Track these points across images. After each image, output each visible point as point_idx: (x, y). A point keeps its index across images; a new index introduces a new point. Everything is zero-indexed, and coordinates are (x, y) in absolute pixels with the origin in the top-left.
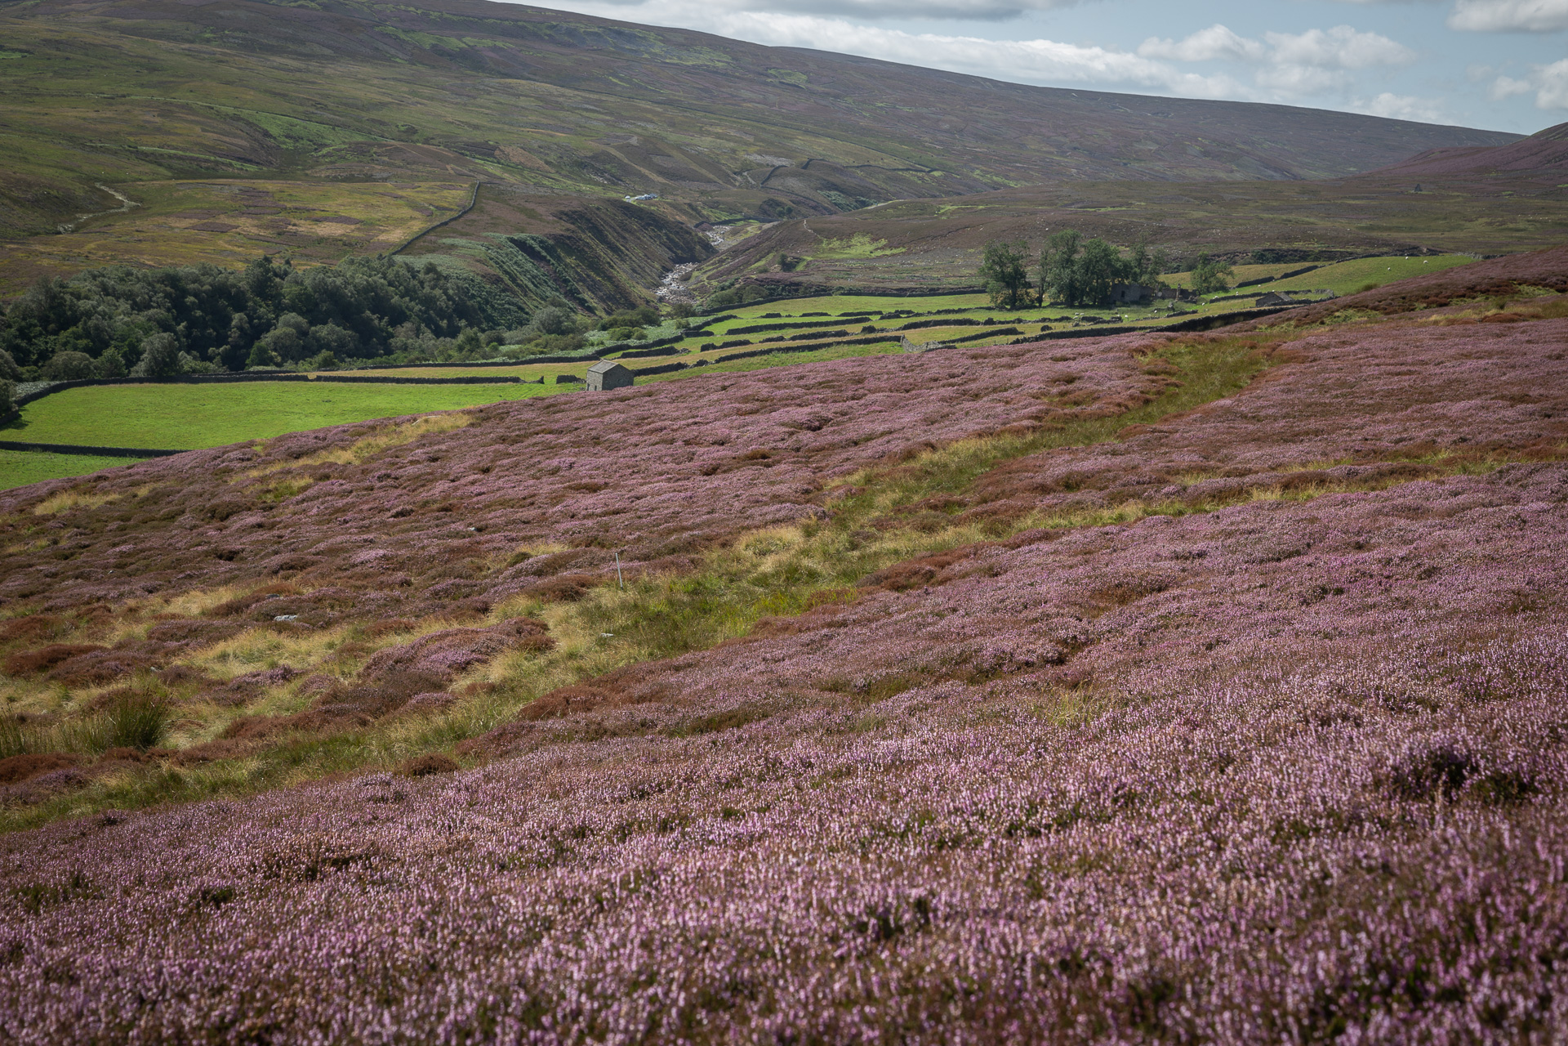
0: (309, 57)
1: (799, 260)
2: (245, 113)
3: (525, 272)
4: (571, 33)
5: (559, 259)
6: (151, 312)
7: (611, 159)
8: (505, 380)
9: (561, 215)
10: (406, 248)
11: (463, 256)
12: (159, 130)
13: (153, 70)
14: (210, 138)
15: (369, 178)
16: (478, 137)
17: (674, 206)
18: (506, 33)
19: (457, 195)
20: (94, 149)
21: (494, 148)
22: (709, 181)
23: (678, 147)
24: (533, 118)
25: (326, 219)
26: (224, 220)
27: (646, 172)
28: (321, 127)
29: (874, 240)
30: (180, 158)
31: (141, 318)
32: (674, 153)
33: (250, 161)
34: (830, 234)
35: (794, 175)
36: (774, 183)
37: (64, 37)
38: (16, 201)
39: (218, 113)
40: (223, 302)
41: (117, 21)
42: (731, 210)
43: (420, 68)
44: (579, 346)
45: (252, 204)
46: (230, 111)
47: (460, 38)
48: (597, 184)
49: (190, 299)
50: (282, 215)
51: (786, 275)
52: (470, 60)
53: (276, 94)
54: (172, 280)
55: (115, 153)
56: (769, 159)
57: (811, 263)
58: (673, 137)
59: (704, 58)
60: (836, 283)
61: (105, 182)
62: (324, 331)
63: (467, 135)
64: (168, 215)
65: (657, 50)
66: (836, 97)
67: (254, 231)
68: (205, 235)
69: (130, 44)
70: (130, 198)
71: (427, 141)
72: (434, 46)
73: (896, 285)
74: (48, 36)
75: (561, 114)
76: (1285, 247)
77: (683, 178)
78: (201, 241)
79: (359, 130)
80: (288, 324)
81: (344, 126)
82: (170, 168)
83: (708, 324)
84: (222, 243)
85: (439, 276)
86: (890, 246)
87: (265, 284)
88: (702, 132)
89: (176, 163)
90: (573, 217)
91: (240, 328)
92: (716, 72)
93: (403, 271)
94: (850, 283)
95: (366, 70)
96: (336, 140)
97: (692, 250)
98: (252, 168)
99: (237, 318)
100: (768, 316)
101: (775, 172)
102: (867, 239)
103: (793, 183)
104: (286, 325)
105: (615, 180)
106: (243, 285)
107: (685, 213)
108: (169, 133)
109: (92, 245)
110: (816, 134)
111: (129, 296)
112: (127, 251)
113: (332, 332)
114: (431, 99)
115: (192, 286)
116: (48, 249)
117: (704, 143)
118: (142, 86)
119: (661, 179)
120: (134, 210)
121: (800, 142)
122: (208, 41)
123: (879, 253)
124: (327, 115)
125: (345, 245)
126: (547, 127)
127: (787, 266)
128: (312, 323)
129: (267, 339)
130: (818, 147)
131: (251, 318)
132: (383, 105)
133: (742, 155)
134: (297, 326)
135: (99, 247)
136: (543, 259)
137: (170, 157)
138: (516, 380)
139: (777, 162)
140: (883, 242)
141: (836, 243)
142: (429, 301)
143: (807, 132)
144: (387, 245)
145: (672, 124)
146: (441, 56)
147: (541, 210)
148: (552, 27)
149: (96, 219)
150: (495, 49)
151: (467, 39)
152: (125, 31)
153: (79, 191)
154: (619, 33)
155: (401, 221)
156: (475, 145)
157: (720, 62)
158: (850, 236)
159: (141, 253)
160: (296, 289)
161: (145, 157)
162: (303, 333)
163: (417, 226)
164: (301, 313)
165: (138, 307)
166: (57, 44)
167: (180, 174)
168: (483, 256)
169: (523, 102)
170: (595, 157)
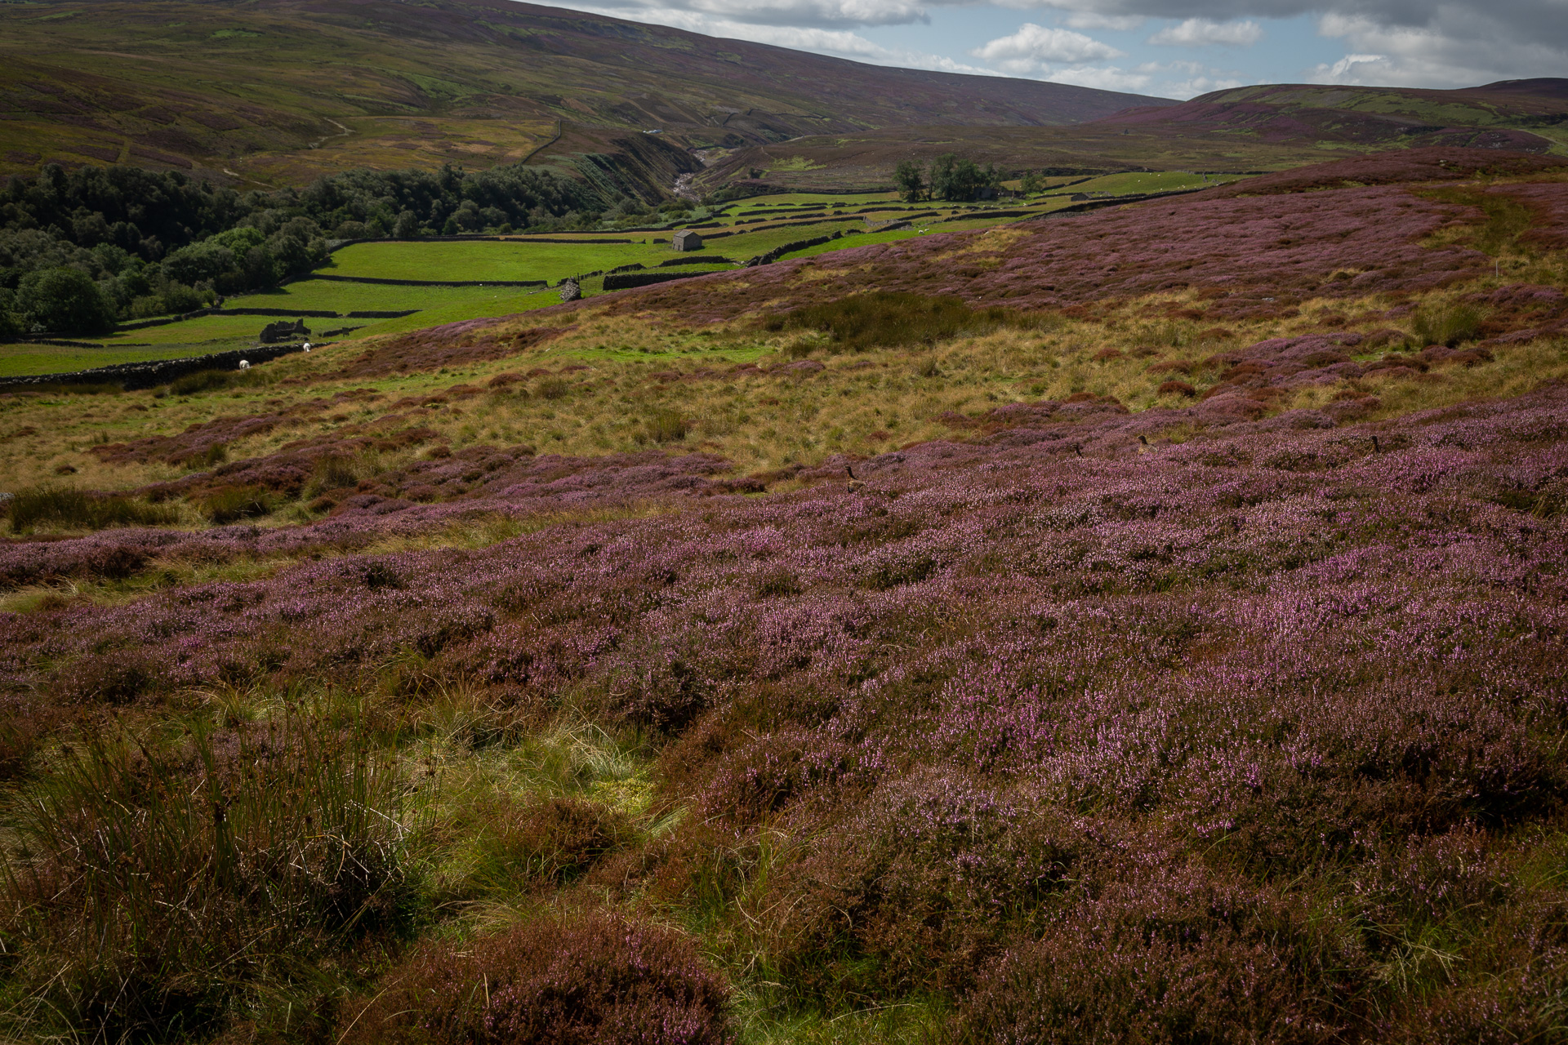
0: (434, 39)
1: (762, 172)
2: (405, 74)
3: (598, 177)
4: (595, 26)
5: (617, 169)
6: (385, 198)
7: (632, 108)
8: (622, 241)
9: (614, 142)
10: (526, 161)
11: (562, 167)
12: (354, 84)
13: (342, 46)
14: (387, 90)
15: (489, 117)
16: (549, 92)
17: (673, 138)
18: (555, 26)
19: (548, 129)
20: (317, 96)
21: (560, 99)
22: (692, 122)
23: (670, 100)
24: (579, 81)
25: (473, 142)
26: (411, 141)
27: (652, 115)
28: (452, 84)
29: (806, 160)
30: (371, 102)
31: (380, 201)
32: (669, 104)
33: (413, 105)
34: (778, 156)
35: (743, 119)
36: (731, 124)
37: (282, 23)
38: (281, 128)
39: (388, 74)
40: (426, 193)
41: (309, 14)
42: (707, 140)
43: (503, 47)
44: (655, 222)
45: (426, 132)
46: (396, 73)
47: (526, 28)
48: (624, 123)
49: (406, 190)
50: (446, 140)
51: (755, 181)
52: (533, 43)
53: (422, 63)
54: (394, 178)
55: (331, 99)
56: (726, 109)
57: (769, 172)
58: (667, 94)
59: (676, 44)
60: (789, 186)
61: (329, 117)
62: (488, 211)
63: (542, 91)
64: (377, 138)
65: (648, 39)
66: (760, 70)
67: (432, 149)
68: (403, 151)
69: (324, 29)
70: (348, 127)
71: (518, 94)
72: (511, 34)
73: (825, 188)
74: (273, 22)
75: (596, 78)
76: (1062, 166)
77: (676, 120)
78: (402, 155)
79: (476, 87)
80: (466, 207)
81: (467, 84)
82: (365, 108)
83: (723, 209)
84: (414, 156)
85: (552, 179)
86: (816, 164)
87: (450, 182)
88: (683, 91)
89: (369, 106)
90: (622, 143)
91: (437, 209)
92: (685, 53)
93: (530, 175)
94: (797, 186)
95: (471, 48)
96: (463, 93)
97: (689, 165)
98: (415, 110)
99: (435, 202)
100: (758, 205)
101: (731, 117)
102: (801, 159)
103: (742, 124)
104: (465, 207)
105: (635, 121)
106: (438, 182)
107: (680, 142)
108: (360, 86)
109: (337, 156)
110: (753, 94)
111: (371, 188)
112: (361, 160)
113: (493, 212)
114: (515, 67)
115: (407, 182)
116: (311, 158)
117: (687, 98)
118: (337, 56)
119: (662, 121)
120: (352, 135)
121: (743, 98)
122: (370, 28)
123: (810, 168)
124: (455, 77)
125: (489, 159)
126: (589, 86)
127: (755, 175)
128: (481, 206)
129: (454, 216)
130: (755, 102)
131: (444, 203)
132: (488, 71)
133: (710, 106)
134: (472, 208)
135: (342, 158)
136: (608, 169)
137: (365, 101)
138: (628, 241)
139: (732, 111)
140: (812, 161)
141: (783, 162)
142: (546, 194)
143: (746, 92)
144: (514, 159)
145: (665, 86)
146: (515, 40)
147: (602, 138)
148: (583, 23)
149: (331, 140)
150: (549, 36)
151: (531, 30)
152: (315, 20)
153: (317, 123)
154: (624, 27)
155: (519, 145)
156: (548, 97)
157: (687, 47)
158: (791, 157)
159: (368, 161)
160: (470, 185)
161: (349, 101)
162: (475, 213)
163: (530, 147)
164: (473, 200)
165: (378, 195)
166: (279, 28)
167: (373, 112)
168: (574, 167)
169: (571, 70)
170: (622, 106)
